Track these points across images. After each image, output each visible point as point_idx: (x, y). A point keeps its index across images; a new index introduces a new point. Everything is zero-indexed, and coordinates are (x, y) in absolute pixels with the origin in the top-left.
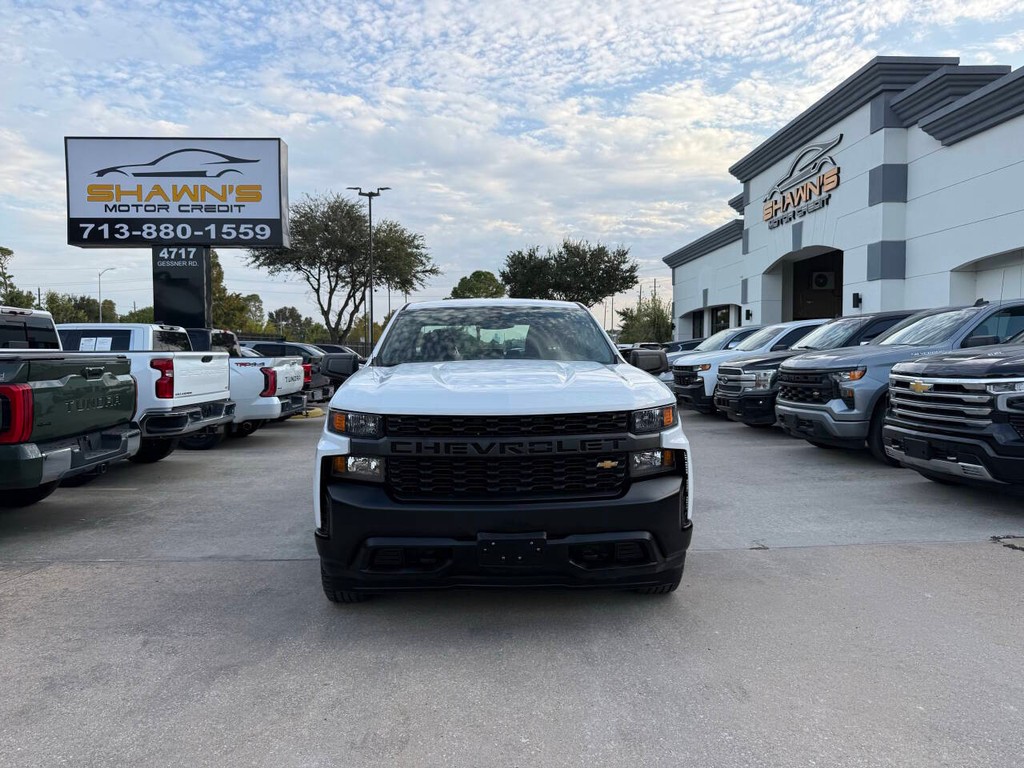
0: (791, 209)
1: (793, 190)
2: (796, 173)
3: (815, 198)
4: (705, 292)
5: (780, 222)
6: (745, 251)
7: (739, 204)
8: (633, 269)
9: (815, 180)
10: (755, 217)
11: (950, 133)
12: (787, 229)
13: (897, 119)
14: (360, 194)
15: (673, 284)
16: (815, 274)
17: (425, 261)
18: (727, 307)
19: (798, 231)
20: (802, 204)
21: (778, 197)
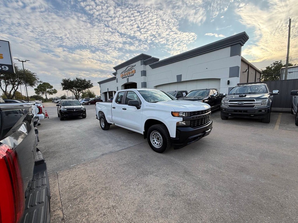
0: (126, 76)
1: (127, 73)
2: (127, 70)
3: (131, 74)
4: (108, 89)
5: (124, 78)
6: (117, 82)
7: (115, 74)
8: (92, 84)
9: (131, 71)
10: (118, 76)
11: (153, 67)
12: (126, 79)
13: (145, 64)
14: (19, 61)
15: (100, 87)
16: (127, 86)
17: (37, 79)
18: (112, 91)
19: (128, 79)
20: (128, 75)
21: (123, 73)
